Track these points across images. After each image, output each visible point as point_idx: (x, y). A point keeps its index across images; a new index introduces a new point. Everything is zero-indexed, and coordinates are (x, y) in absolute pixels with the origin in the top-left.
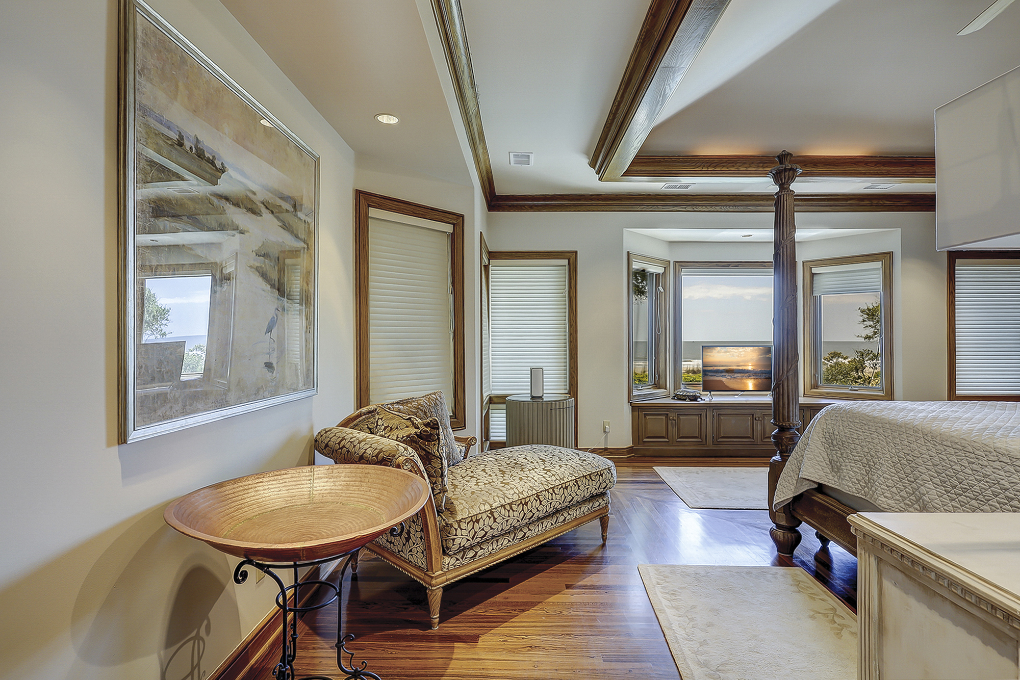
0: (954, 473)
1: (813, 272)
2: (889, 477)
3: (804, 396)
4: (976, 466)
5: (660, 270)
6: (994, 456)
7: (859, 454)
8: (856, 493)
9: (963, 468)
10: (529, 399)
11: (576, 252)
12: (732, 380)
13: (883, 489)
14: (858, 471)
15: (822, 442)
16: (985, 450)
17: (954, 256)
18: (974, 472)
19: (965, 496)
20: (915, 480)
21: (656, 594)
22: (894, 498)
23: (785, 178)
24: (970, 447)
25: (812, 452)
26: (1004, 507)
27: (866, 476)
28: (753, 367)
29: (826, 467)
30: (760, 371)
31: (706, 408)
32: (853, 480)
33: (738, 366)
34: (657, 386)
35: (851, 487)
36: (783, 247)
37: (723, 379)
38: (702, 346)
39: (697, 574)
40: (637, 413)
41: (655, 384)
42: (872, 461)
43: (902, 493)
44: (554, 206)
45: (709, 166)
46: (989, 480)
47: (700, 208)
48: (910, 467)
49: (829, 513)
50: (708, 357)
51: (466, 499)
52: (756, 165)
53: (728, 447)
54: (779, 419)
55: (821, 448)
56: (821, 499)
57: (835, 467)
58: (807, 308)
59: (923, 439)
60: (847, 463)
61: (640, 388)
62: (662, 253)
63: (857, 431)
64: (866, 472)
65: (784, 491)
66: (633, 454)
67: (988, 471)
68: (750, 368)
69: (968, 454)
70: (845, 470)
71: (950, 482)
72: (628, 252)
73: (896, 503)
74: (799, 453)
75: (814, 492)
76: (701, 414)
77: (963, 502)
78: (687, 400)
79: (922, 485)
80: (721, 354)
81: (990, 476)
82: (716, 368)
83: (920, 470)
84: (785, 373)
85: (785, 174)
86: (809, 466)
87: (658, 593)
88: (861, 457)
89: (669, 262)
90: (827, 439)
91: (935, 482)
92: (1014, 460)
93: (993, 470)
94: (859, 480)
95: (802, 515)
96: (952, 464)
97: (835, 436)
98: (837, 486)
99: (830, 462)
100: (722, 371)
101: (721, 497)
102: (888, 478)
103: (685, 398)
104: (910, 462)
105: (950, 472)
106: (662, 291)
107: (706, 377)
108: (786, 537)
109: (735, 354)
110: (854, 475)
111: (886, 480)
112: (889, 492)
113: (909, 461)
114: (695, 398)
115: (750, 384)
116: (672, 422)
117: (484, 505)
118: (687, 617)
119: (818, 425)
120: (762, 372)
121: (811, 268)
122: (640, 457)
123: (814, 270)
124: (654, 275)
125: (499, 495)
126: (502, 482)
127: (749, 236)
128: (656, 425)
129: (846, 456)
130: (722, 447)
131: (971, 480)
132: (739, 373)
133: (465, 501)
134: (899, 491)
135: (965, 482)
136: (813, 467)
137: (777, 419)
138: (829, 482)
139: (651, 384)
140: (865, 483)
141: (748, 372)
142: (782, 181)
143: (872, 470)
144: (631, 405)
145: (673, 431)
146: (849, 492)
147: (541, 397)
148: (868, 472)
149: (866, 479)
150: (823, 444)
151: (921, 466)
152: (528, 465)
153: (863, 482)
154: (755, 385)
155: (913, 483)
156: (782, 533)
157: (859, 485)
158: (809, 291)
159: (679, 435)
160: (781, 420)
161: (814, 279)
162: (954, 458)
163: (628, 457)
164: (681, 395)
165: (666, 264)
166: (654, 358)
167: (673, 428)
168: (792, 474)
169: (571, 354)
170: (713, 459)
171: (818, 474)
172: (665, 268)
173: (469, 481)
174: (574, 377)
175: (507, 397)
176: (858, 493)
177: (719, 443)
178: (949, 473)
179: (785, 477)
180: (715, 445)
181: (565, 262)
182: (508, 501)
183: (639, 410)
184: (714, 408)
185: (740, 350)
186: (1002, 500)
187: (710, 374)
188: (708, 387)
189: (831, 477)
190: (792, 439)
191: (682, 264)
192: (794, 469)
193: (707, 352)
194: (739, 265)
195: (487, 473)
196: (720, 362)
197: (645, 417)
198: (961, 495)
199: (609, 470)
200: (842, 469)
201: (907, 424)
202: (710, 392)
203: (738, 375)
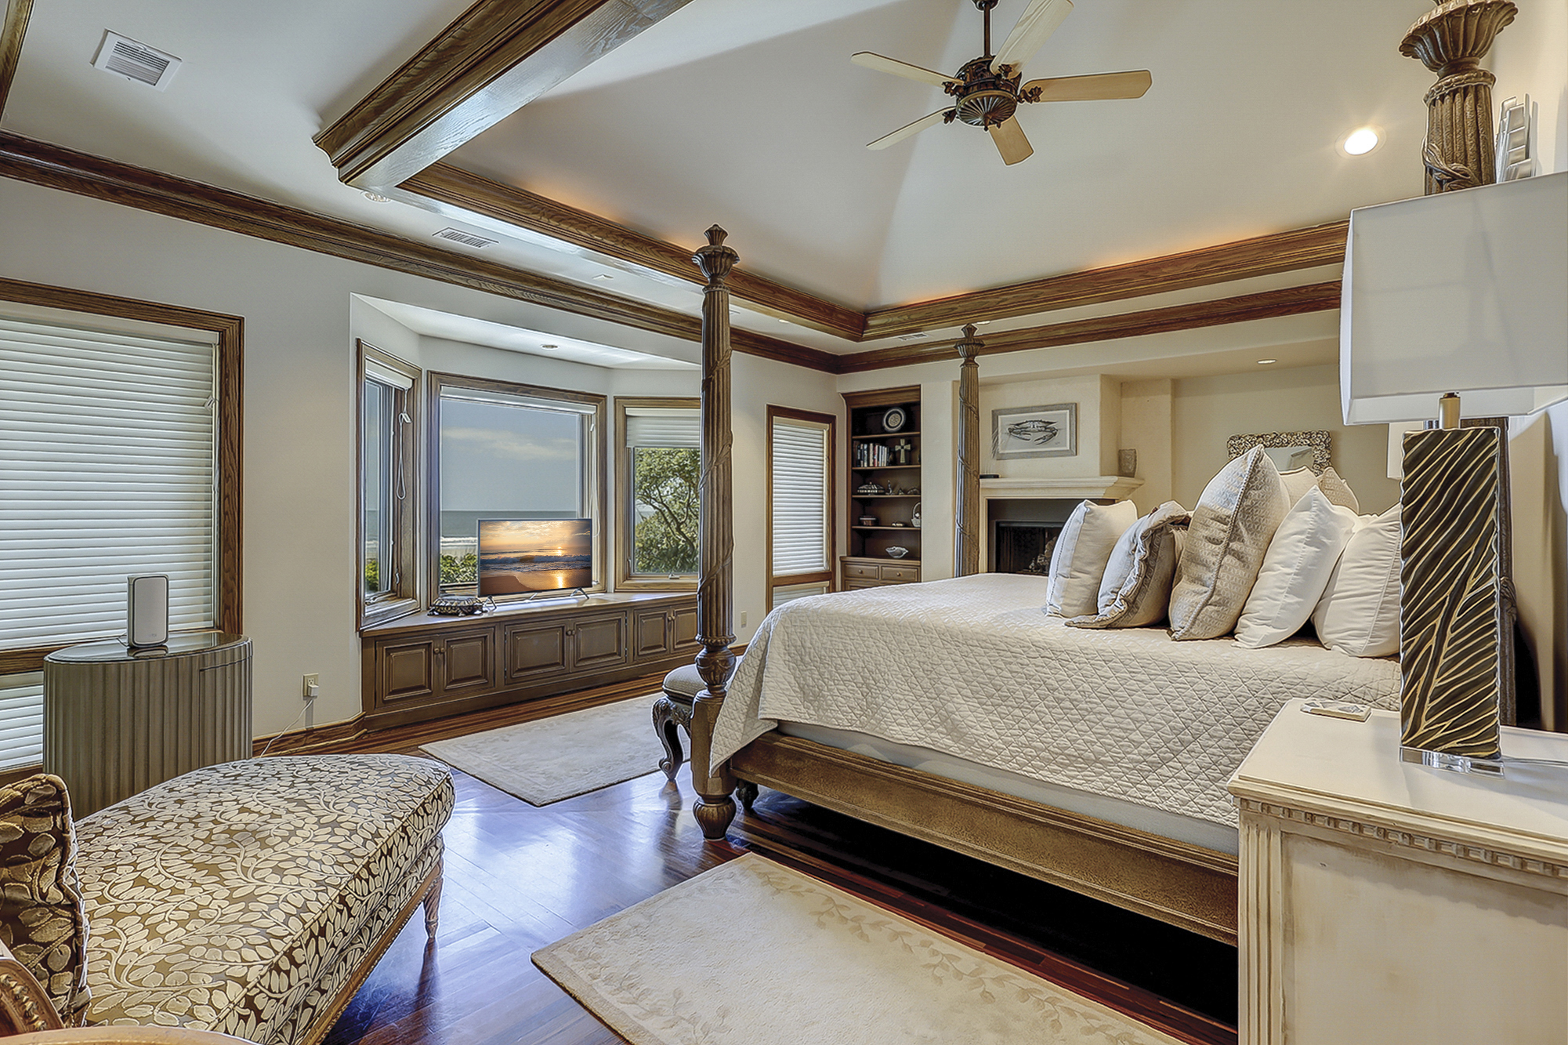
0: (989, 679)
1: (627, 413)
2: (902, 697)
3: (615, 592)
4: (1014, 666)
5: (406, 384)
6: (1034, 651)
7: (851, 671)
8: (848, 726)
9: (999, 671)
10: (122, 652)
11: (241, 320)
12: (531, 574)
13: (895, 714)
14: (851, 695)
15: (784, 661)
16: (1022, 645)
17: (774, 411)
18: (1014, 674)
19: (1005, 705)
20: (938, 695)
21: (604, 1001)
22: (911, 724)
23: (721, 267)
24: (1002, 644)
25: (773, 677)
26: (1053, 711)
27: (863, 700)
28: (564, 552)
29: (793, 696)
30: (575, 557)
31: (494, 625)
32: (844, 708)
33: (540, 550)
34: (397, 593)
35: (841, 719)
36: (718, 371)
37: (516, 574)
38: (479, 521)
39: (636, 927)
40: (374, 649)
41: (392, 590)
42: (871, 678)
43: (920, 716)
44: (183, 205)
45: (552, 217)
46: (1034, 682)
47: (491, 287)
48: (930, 679)
49: (804, 762)
50: (489, 537)
51: (153, 998)
52: (614, 238)
53: (528, 685)
54: (711, 634)
55: (784, 670)
56: (789, 744)
57: (809, 695)
58: (619, 464)
59: (939, 640)
60: (831, 685)
61: (372, 601)
62: (409, 351)
63: (842, 638)
64: (863, 695)
65: (727, 743)
66: (366, 730)
67: (1031, 670)
68: (559, 553)
69: (1002, 653)
70: (830, 697)
71: (984, 691)
72: (358, 340)
73: (913, 730)
74: (745, 682)
75: (775, 735)
76: (486, 637)
77: (1004, 714)
78: (460, 615)
79: (949, 701)
80: (513, 532)
81: (1033, 676)
82: (503, 556)
83: (944, 681)
84: (721, 562)
85: (721, 260)
86: (773, 699)
87: (608, 998)
88: (854, 674)
89: (421, 371)
90: (792, 655)
91: (965, 694)
92: (1059, 653)
93: (1037, 669)
94: (852, 707)
95: (753, 774)
96: (985, 667)
97: (807, 650)
98: (815, 720)
99: (800, 687)
100: (514, 561)
101: (571, 773)
102: (900, 699)
103: (455, 611)
104: (929, 673)
105: (984, 678)
106: (408, 421)
107: (485, 572)
108: (722, 812)
109: (535, 532)
110: (844, 702)
111: (898, 702)
112: (903, 717)
113: (927, 671)
114: (471, 610)
115: (560, 579)
116: (437, 657)
117: (223, 988)
118: (683, 1018)
119: (776, 637)
120: (577, 559)
121: (625, 408)
122: (380, 731)
123: (630, 411)
124: (393, 390)
125: (252, 940)
126: (231, 900)
127: (553, 347)
128: (407, 667)
129: (829, 677)
130: (520, 687)
131: (1011, 685)
132: (542, 562)
133: (154, 1004)
134: (916, 713)
135: (1004, 688)
136: (777, 699)
137: (708, 634)
138: (800, 717)
139: (386, 591)
140: (862, 710)
141: (555, 559)
142: (716, 270)
143: (873, 690)
144: (360, 636)
145: (440, 673)
146: (838, 727)
147: (161, 646)
148: (865, 694)
149: (863, 705)
150: (787, 663)
151: (945, 675)
152: (268, 826)
153: (858, 710)
154: (567, 580)
155: (935, 699)
156: (715, 809)
157: (852, 714)
158: (622, 441)
159: (451, 677)
160: (714, 634)
161: (628, 423)
162: (985, 660)
163: (357, 738)
164: (447, 607)
165: (415, 374)
166: (392, 543)
167: (439, 667)
168: (737, 715)
169: (226, 540)
170: (509, 710)
171: (786, 708)
172: (413, 380)
173: (113, 935)
174: (232, 590)
175: (49, 652)
176: (851, 726)
177: (515, 681)
178: (982, 680)
179: (727, 721)
180: (508, 684)
181: (213, 337)
182: (280, 946)
183: (375, 644)
184: (506, 623)
185: (543, 526)
186: (1051, 703)
187: (493, 566)
188: (488, 589)
189: (803, 710)
190: (726, 662)
191: (440, 378)
192: (738, 707)
193: (488, 530)
194: (531, 390)
195: (159, 889)
196: (510, 546)
197: (388, 654)
198: (999, 705)
199: (448, 782)
200: (823, 696)
201: (913, 623)
202: (490, 598)
203: (540, 565)
